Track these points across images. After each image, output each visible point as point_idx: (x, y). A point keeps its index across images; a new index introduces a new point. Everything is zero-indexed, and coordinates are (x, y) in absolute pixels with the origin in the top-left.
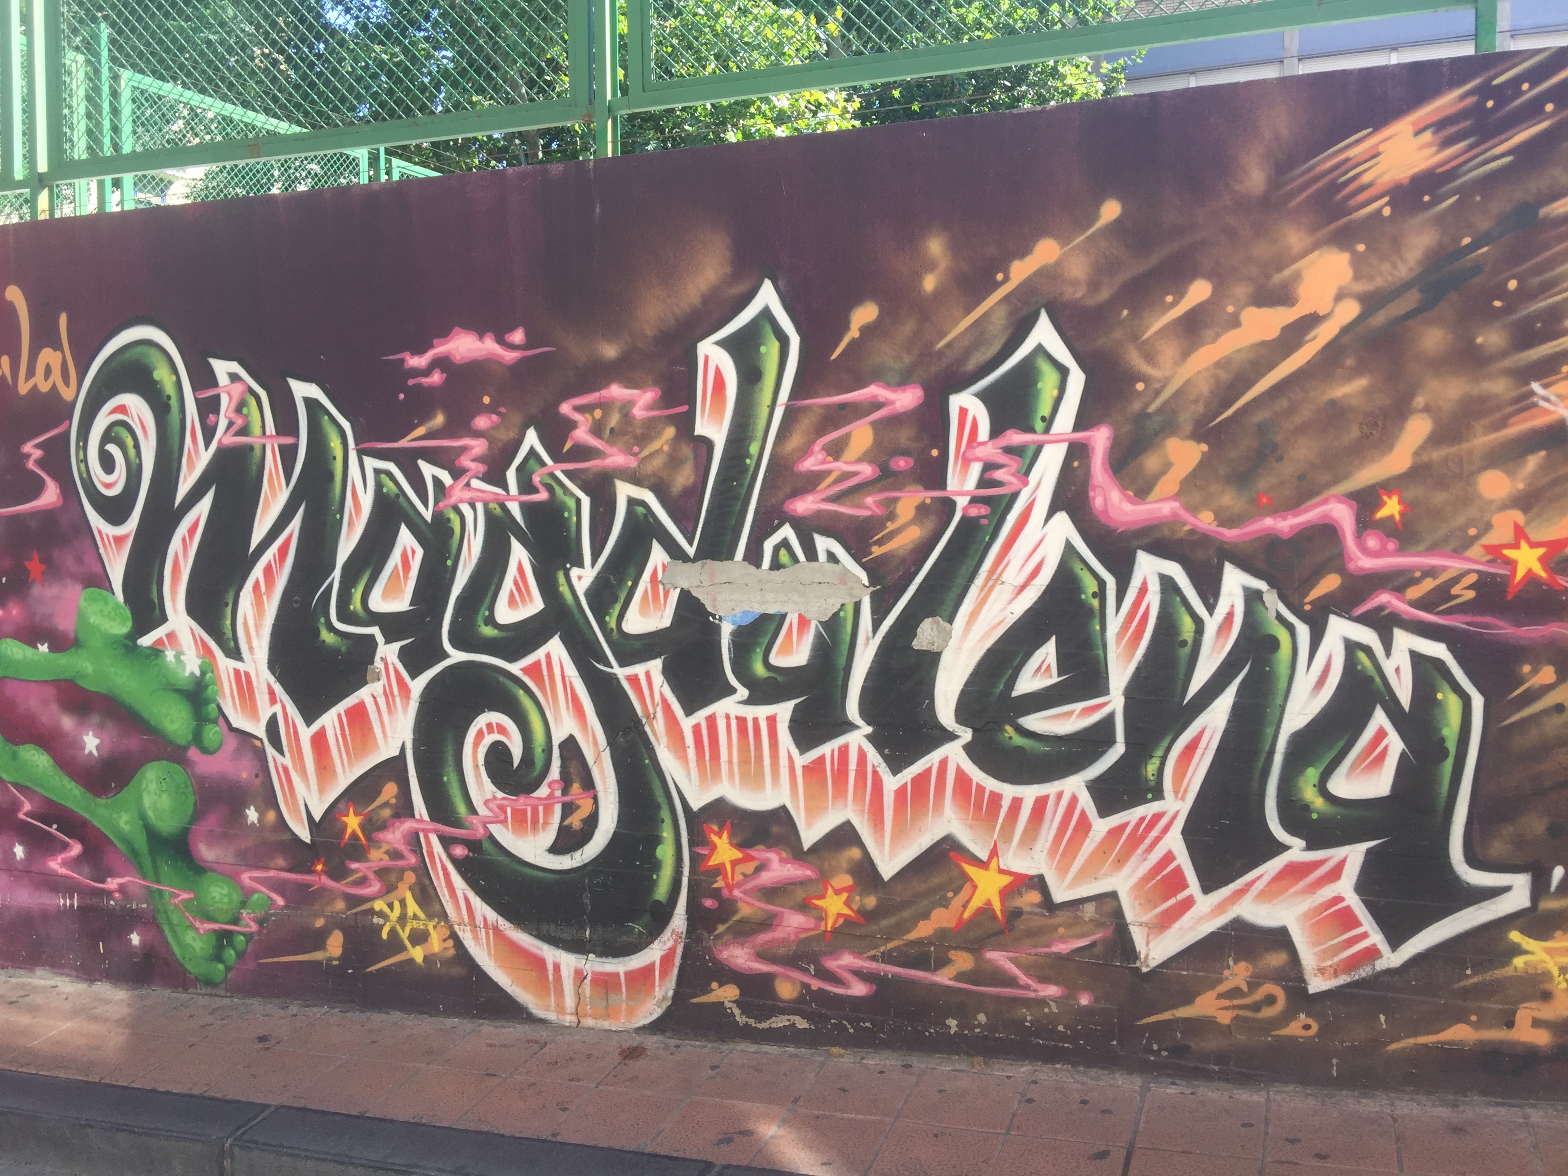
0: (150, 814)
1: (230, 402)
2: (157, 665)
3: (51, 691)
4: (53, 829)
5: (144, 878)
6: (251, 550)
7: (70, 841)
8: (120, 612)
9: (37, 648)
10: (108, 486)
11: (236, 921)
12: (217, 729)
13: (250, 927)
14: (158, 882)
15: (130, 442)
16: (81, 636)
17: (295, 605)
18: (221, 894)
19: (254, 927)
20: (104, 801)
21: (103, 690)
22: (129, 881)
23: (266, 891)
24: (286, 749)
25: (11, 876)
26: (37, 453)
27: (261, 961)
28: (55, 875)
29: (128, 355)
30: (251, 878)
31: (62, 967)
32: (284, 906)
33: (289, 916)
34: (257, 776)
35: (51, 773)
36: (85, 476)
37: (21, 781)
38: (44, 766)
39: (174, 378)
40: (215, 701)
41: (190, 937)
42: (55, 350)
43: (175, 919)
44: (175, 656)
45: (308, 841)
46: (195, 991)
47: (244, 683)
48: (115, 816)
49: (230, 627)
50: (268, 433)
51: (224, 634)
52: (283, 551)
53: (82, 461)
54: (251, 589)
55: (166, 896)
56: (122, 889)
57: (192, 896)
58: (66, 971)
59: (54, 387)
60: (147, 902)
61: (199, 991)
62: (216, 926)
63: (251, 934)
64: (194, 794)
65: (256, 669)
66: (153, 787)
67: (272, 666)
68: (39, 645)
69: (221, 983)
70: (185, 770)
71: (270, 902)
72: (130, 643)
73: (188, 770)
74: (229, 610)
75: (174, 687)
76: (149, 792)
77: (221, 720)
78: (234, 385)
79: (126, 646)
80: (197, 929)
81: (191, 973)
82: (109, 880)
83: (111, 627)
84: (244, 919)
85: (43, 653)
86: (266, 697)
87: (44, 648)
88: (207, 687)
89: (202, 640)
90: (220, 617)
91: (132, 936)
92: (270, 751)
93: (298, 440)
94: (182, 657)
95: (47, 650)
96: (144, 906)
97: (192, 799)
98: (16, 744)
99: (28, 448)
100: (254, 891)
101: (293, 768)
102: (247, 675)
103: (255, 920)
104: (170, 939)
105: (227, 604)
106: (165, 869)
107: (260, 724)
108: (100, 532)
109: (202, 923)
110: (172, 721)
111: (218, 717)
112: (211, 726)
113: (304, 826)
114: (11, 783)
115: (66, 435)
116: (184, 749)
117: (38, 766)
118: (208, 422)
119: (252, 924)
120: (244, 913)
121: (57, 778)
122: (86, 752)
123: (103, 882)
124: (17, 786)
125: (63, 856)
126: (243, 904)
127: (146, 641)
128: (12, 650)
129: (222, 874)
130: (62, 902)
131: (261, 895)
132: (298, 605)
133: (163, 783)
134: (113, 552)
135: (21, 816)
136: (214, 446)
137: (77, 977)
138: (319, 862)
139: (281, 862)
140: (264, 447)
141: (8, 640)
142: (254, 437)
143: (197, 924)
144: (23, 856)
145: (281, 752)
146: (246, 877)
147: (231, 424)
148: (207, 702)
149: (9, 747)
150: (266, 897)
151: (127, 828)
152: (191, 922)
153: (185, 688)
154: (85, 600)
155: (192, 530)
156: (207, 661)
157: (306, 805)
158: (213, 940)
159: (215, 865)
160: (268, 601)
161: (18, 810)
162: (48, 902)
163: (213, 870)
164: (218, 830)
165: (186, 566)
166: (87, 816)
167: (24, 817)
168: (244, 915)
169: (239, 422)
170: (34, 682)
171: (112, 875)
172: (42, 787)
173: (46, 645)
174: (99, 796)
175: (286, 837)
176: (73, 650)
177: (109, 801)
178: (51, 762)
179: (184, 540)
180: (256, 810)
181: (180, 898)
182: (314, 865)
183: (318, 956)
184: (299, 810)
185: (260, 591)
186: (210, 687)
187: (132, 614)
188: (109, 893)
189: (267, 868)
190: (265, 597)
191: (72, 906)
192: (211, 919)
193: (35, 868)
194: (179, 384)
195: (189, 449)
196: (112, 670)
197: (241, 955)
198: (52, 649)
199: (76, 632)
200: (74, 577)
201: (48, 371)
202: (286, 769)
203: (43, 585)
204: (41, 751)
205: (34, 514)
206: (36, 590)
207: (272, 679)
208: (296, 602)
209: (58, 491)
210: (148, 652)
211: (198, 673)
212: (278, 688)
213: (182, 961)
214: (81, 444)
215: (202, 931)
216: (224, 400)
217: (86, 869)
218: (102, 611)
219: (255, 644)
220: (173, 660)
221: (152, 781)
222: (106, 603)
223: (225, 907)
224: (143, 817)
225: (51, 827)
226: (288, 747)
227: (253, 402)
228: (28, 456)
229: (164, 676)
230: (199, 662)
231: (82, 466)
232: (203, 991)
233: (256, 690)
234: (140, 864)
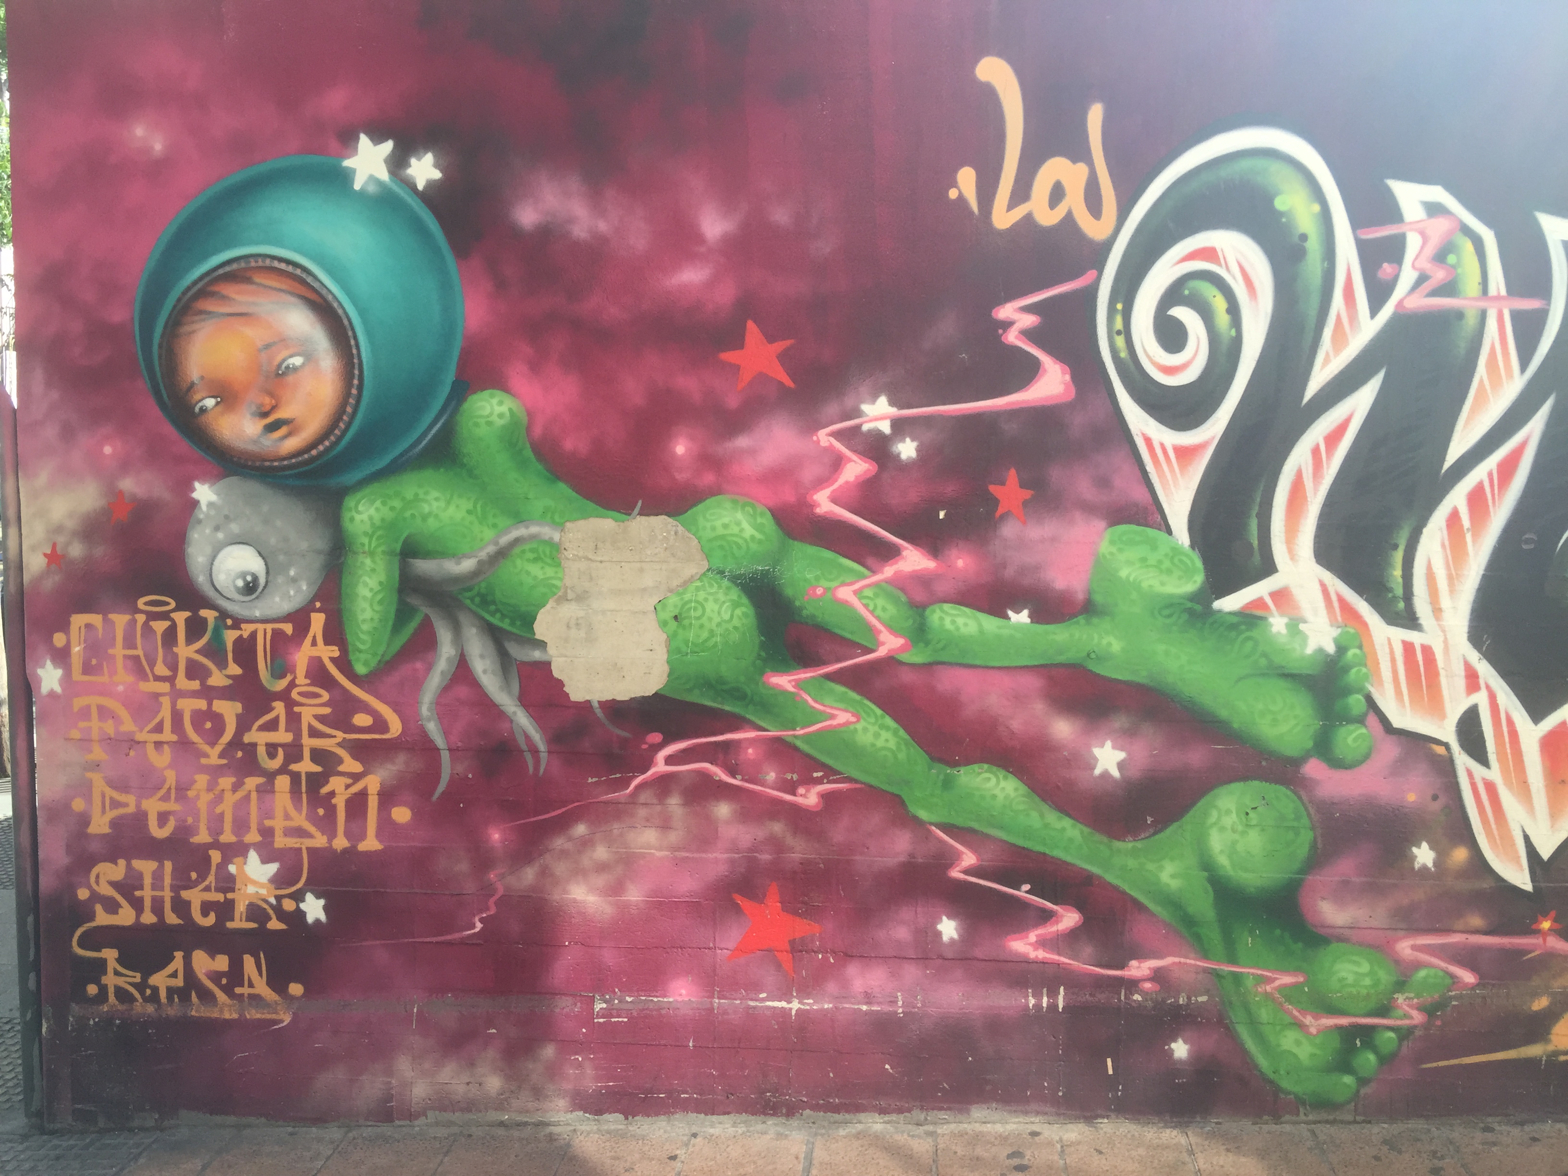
0: (1223, 861)
1: (1422, 248)
2: (1249, 638)
3: (1033, 683)
4: (1023, 892)
5: (1205, 957)
6: (1447, 465)
7: (1055, 907)
8: (1181, 561)
9: (1007, 618)
10: (1170, 370)
11: (1383, 1011)
12: (1363, 730)
13: (1412, 1018)
14: (1232, 960)
15: (1219, 304)
16: (1098, 598)
17: (1525, 547)
18: (1357, 973)
19: (1418, 1017)
20: (1130, 845)
21: (1141, 677)
22: (1174, 963)
23: (1443, 964)
24: (1492, 757)
25: (927, 968)
26: (1029, 320)
27: (1424, 1066)
28: (1026, 961)
29: (1225, 172)
30: (1414, 948)
31: (1026, 1101)
32: (1478, 985)
33: (1484, 998)
34: (1435, 798)
35: (1021, 807)
36: (1123, 355)
37: (960, 821)
38: (1006, 798)
39: (1316, 208)
40: (1360, 690)
41: (1289, 1040)
42: (1074, 161)
43: (1264, 1014)
44: (1287, 625)
45: (1528, 887)
46: (1294, 1118)
47: (1421, 663)
48: (1150, 866)
49: (1400, 580)
50: (1492, 291)
51: (1390, 590)
52: (1507, 469)
53: (1119, 333)
54: (1444, 524)
55: (1250, 983)
56: (1158, 976)
57: (1301, 979)
58: (1034, 1106)
59: (1069, 218)
60: (1207, 992)
61: (1302, 1117)
62: (1344, 1021)
63: (1411, 1030)
64: (1313, 828)
65: (1446, 641)
66: (1231, 820)
67: (1475, 638)
68: (1010, 613)
69: (1348, 1102)
70: (1295, 793)
71: (1448, 981)
72: (1198, 608)
73: (1303, 793)
74: (1398, 557)
75: (1286, 671)
76: (1222, 829)
77: (1372, 719)
78: (1433, 221)
79: (1191, 612)
80: (1302, 1027)
81: (1289, 1093)
82: (1134, 963)
83: (1163, 584)
84: (1398, 1007)
85: (1019, 627)
86: (1461, 683)
87: (1021, 618)
88: (1346, 669)
89: (1341, 600)
90: (1381, 564)
91: (1173, 1045)
92: (1462, 761)
93: (1549, 304)
94: (1302, 627)
95: (1028, 620)
96: (1203, 999)
97: (1306, 837)
98: (954, 764)
99: (1006, 312)
100: (1418, 965)
101: (1505, 784)
102: (1427, 651)
103: (1420, 1008)
104: (1250, 1045)
105: (1396, 547)
106: (1247, 941)
107: (1446, 721)
108: (1148, 441)
109: (1316, 1017)
110: (1275, 722)
111: (1365, 715)
112: (1351, 727)
113: (1521, 866)
114: (938, 826)
115: (1091, 293)
116: (1296, 763)
117: (994, 797)
118: (1380, 275)
119: (1415, 1013)
120: (1400, 998)
121: (1034, 814)
122: (1097, 771)
123: (1122, 967)
124: (948, 828)
125: (1040, 931)
126: (1400, 985)
127: (1230, 603)
128: (953, 622)
129: (1361, 944)
130: (1032, 1001)
131: (1432, 971)
132: (1532, 546)
133: (1252, 814)
134: (1172, 470)
135: (956, 874)
136: (1387, 311)
137: (1058, 1115)
138: (1545, 915)
139: (1476, 921)
140: (1483, 316)
141: (947, 607)
142: (1466, 298)
143: (1308, 1020)
144: (955, 936)
145: (1484, 761)
146: (1405, 948)
147: (1422, 279)
148: (1347, 691)
149: (940, 771)
150: (1441, 973)
151: (1174, 884)
152: (1295, 1017)
153: (1305, 671)
154: (1112, 542)
155: (1333, 439)
156: (1352, 631)
157: (1527, 838)
158: (1335, 1042)
159: (1347, 932)
160: (1474, 541)
161: (950, 866)
162: (1003, 1003)
163: (1340, 939)
164: (1356, 880)
165: (1316, 490)
166: (1095, 870)
167: (962, 876)
168: (1400, 1001)
169: (1439, 275)
170: (999, 668)
171: (1140, 955)
172: (1001, 828)
173: (1025, 612)
174: (1120, 837)
175: (1486, 884)
176: (1081, 619)
177: (1139, 845)
178: (1023, 789)
179: (1316, 451)
180: (1431, 848)
181: (1277, 983)
182: (1536, 921)
183: (1535, 1051)
184: (1513, 844)
185: (1462, 526)
186: (1354, 671)
187: (1205, 562)
188: (1132, 984)
189: (1448, 931)
190: (1469, 537)
191: (1053, 1007)
192: (1332, 1010)
193: (978, 953)
194: (1326, 218)
195: (1339, 317)
196: (1161, 648)
197: (1387, 1061)
198: (1036, 618)
199: (1089, 592)
200: (1090, 509)
201: (1057, 194)
202: (1490, 787)
203: (1024, 523)
204: (1001, 773)
205: (1014, 413)
206: (1009, 530)
207: (1474, 657)
208: (1527, 541)
209: (1068, 377)
210: (1235, 620)
211: (1331, 649)
212: (1485, 670)
213: (1272, 1076)
214: (1119, 306)
215: (1313, 1030)
216: (1413, 243)
217: (1088, 950)
218: (1143, 560)
219: (1445, 602)
220: (1284, 631)
221: (1228, 812)
222: (1154, 548)
223: (1364, 992)
224: (1207, 866)
225: (1019, 889)
226: (1498, 754)
227: (1468, 247)
228: (1007, 325)
229: (1265, 655)
230: (1335, 632)
231: (1120, 341)
232: (1311, 1117)
233: (1442, 673)
234: (1198, 937)
